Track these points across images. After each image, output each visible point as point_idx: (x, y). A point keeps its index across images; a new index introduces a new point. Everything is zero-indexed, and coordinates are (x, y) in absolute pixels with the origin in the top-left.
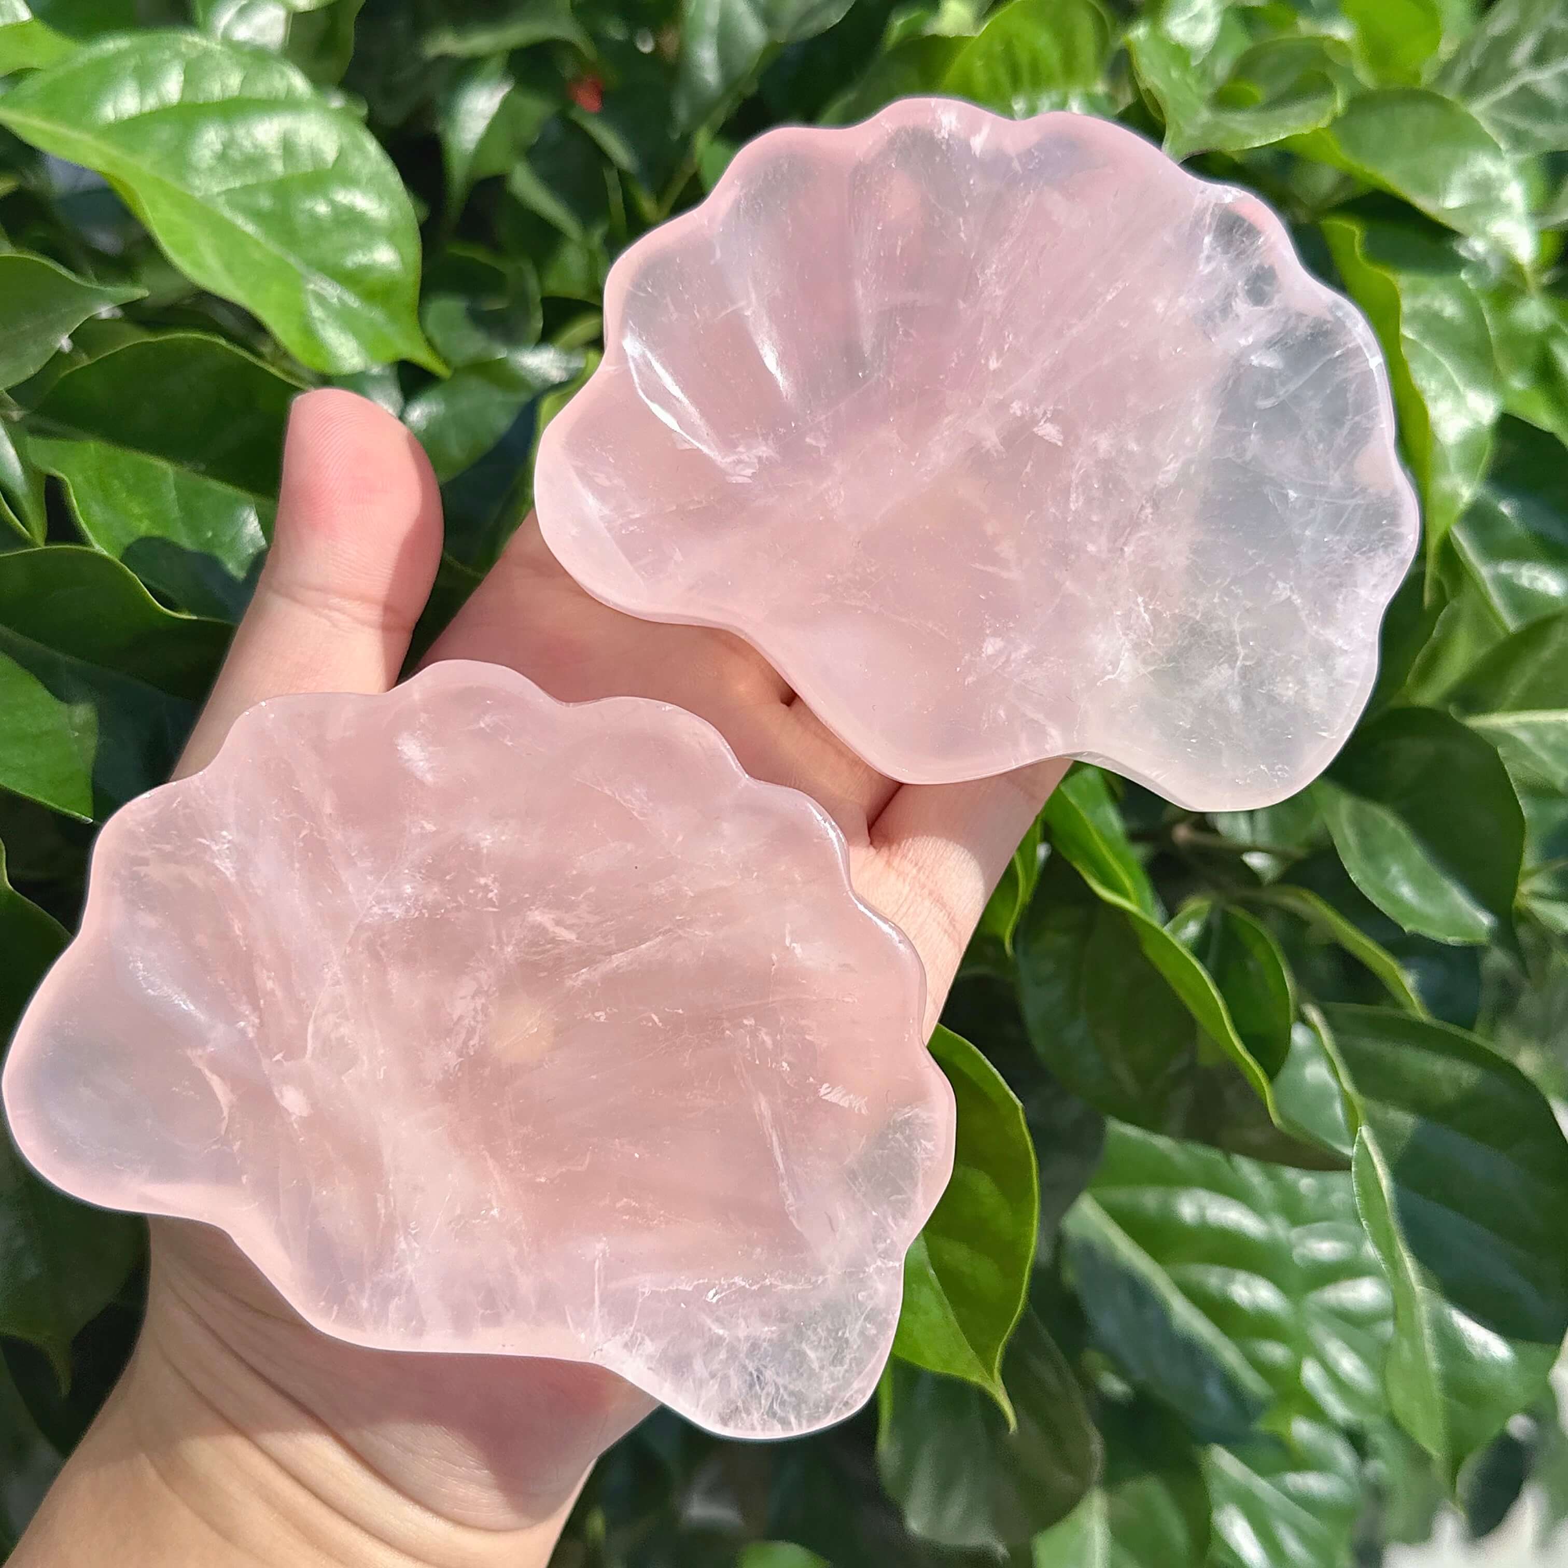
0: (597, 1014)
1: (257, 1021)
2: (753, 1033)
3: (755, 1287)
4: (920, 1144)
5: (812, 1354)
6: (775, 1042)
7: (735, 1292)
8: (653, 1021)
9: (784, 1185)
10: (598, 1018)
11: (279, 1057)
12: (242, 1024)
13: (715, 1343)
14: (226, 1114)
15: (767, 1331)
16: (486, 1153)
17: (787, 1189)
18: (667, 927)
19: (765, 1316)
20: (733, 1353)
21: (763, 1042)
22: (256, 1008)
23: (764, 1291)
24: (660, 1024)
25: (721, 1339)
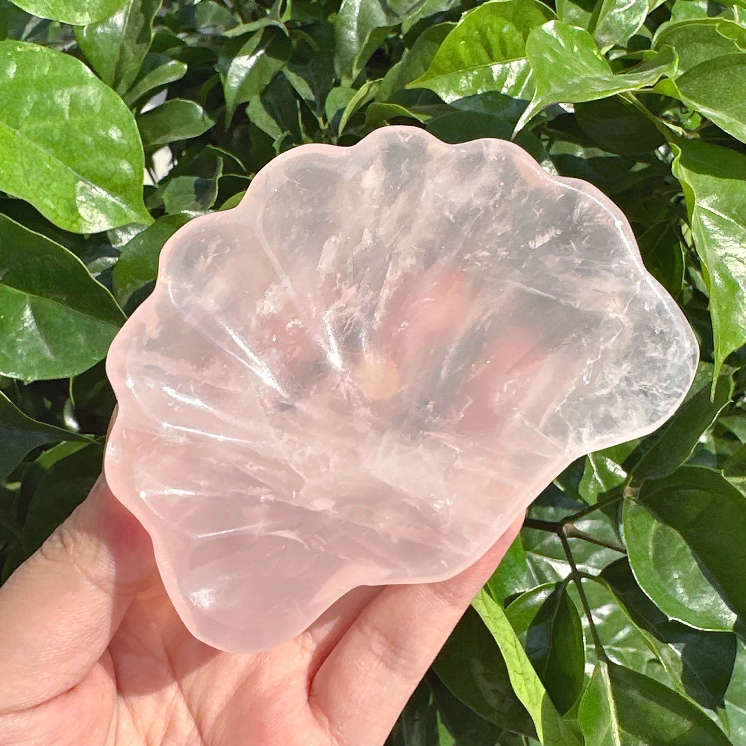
0: (402, 325)
1: (267, 490)
2: (476, 258)
3: (599, 357)
4: (597, 218)
5: (655, 354)
6: (489, 250)
7: (594, 368)
8: (429, 302)
9: (562, 301)
10: (405, 326)
11: (294, 493)
12: (263, 498)
13: (610, 398)
14: (301, 541)
15: (626, 367)
16: (426, 433)
17: (565, 302)
18: (388, 257)
19: (618, 363)
20: (623, 394)
21: (484, 256)
22: (261, 485)
23: (605, 352)
24: (433, 300)
25: (611, 394)
